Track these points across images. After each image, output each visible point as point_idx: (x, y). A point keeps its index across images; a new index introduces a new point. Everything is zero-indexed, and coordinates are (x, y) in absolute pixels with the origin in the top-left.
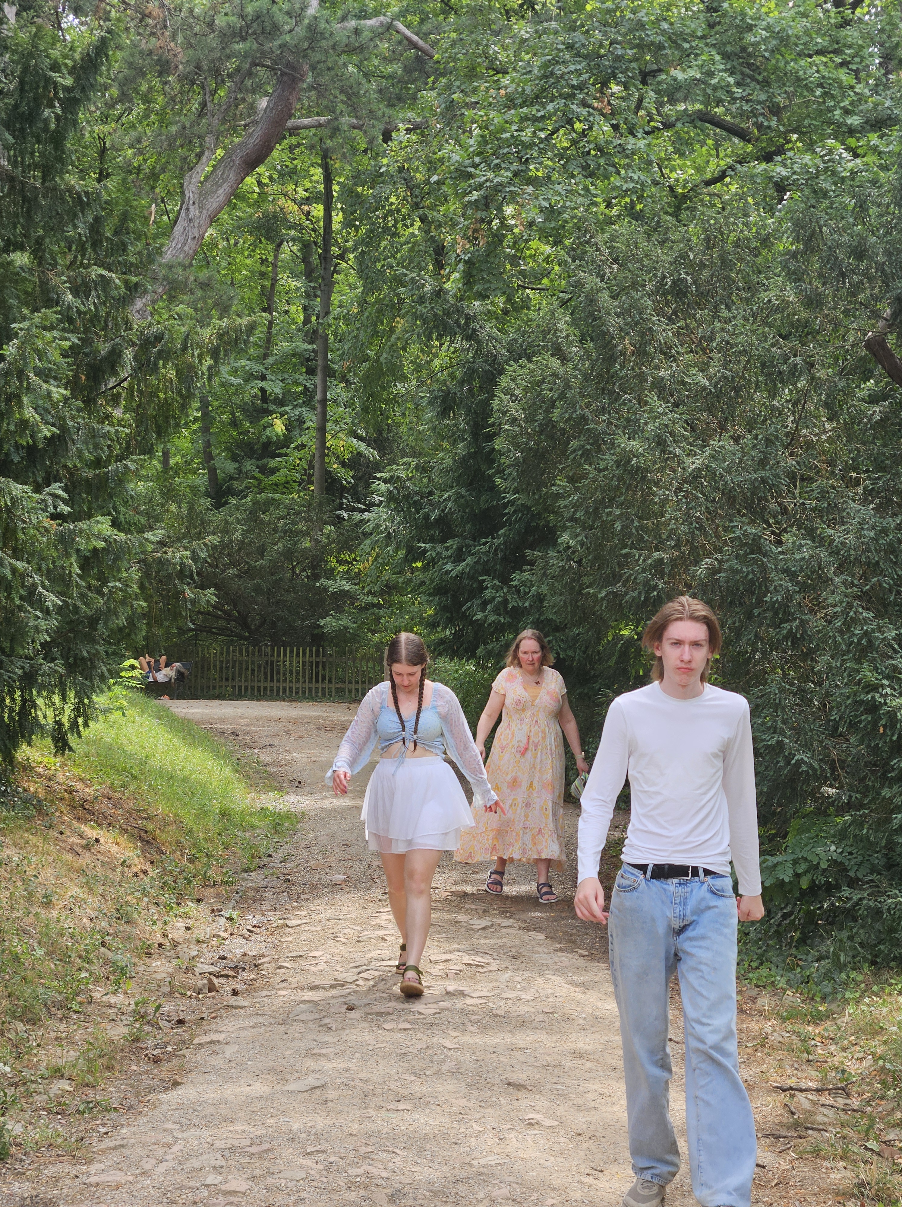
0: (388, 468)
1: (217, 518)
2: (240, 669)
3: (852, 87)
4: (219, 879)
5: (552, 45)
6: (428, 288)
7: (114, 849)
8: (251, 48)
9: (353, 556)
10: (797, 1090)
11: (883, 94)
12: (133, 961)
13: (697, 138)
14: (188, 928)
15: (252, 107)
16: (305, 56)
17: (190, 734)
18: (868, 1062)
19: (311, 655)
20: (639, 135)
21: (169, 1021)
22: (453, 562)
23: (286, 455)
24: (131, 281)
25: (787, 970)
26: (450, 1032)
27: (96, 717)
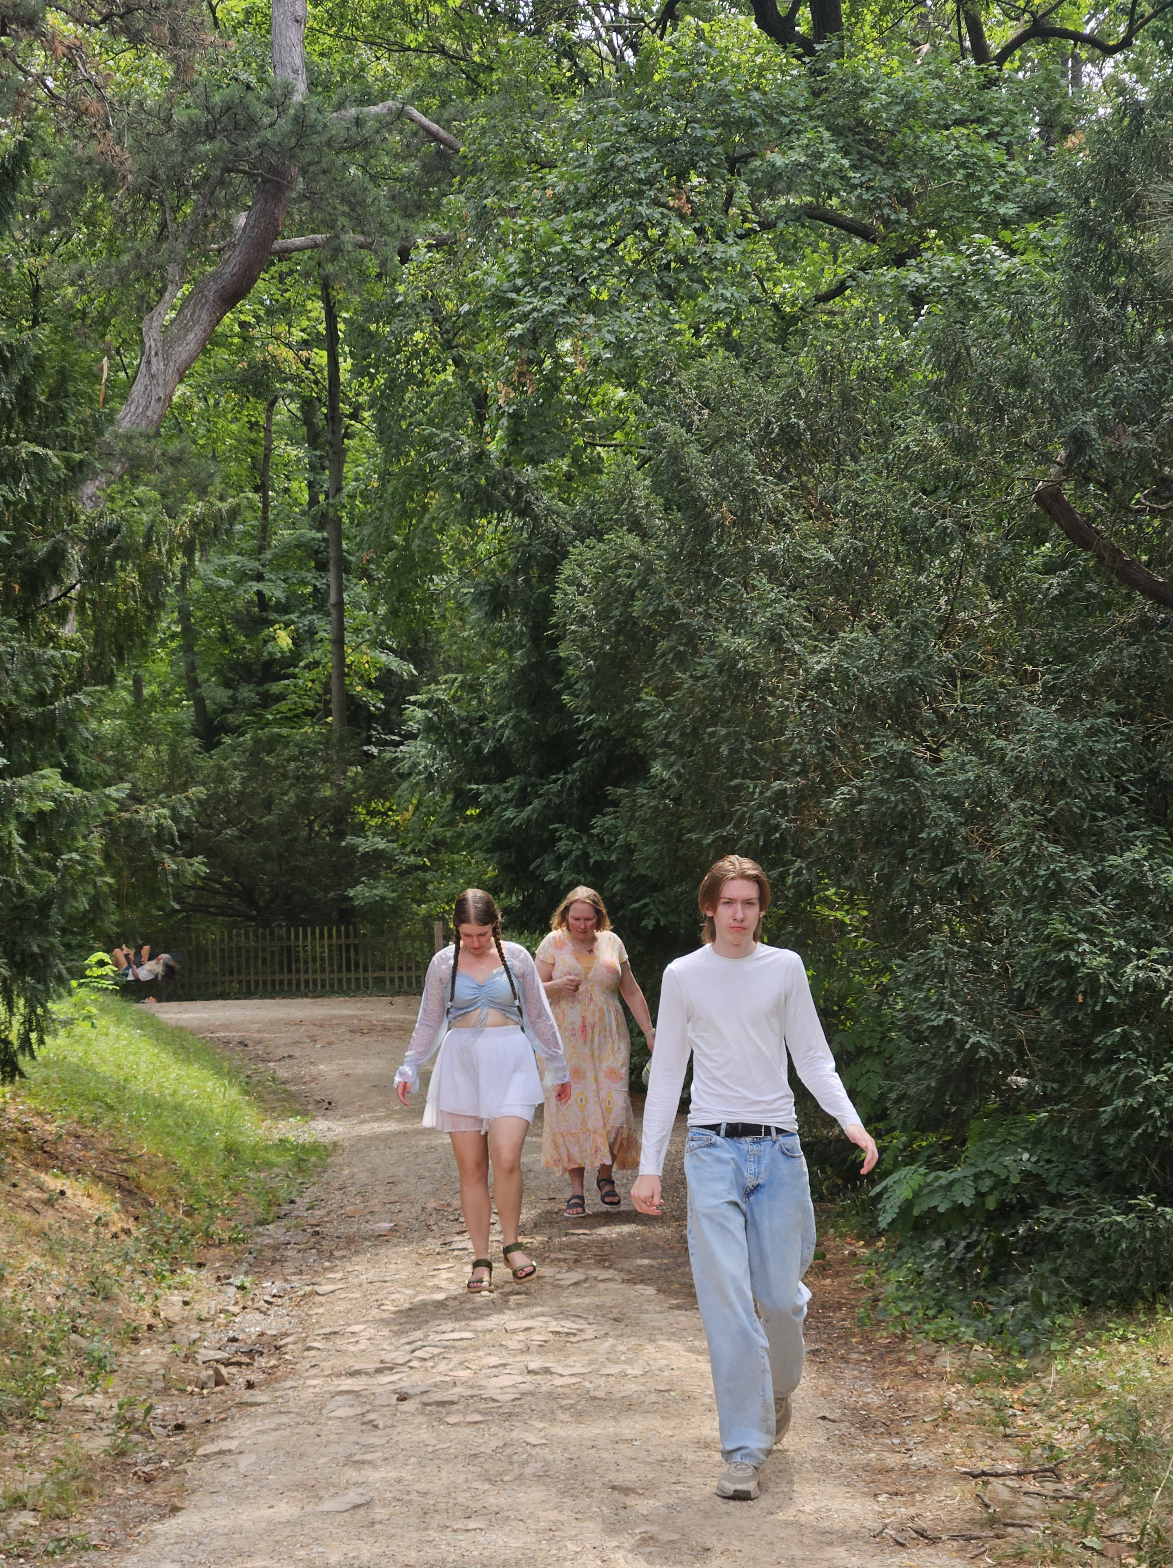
0: (425, 688)
1: (207, 763)
2: (248, 958)
3: (1003, 166)
4: (226, 1236)
5: (611, 127)
6: (466, 450)
7: (86, 1203)
8: (221, 149)
9: (388, 804)
10: (991, 1475)
11: (1044, 172)
12: (114, 1349)
13: (807, 241)
14: (186, 1303)
15: (228, 226)
16: (292, 157)
17: (183, 1047)
18: (1084, 1432)
19: (339, 937)
20: (730, 240)
21: (165, 1427)
22: (516, 807)
23: (294, 676)
24: (74, 459)
25: (973, 1318)
26: (534, 1423)
27: (55, 1030)
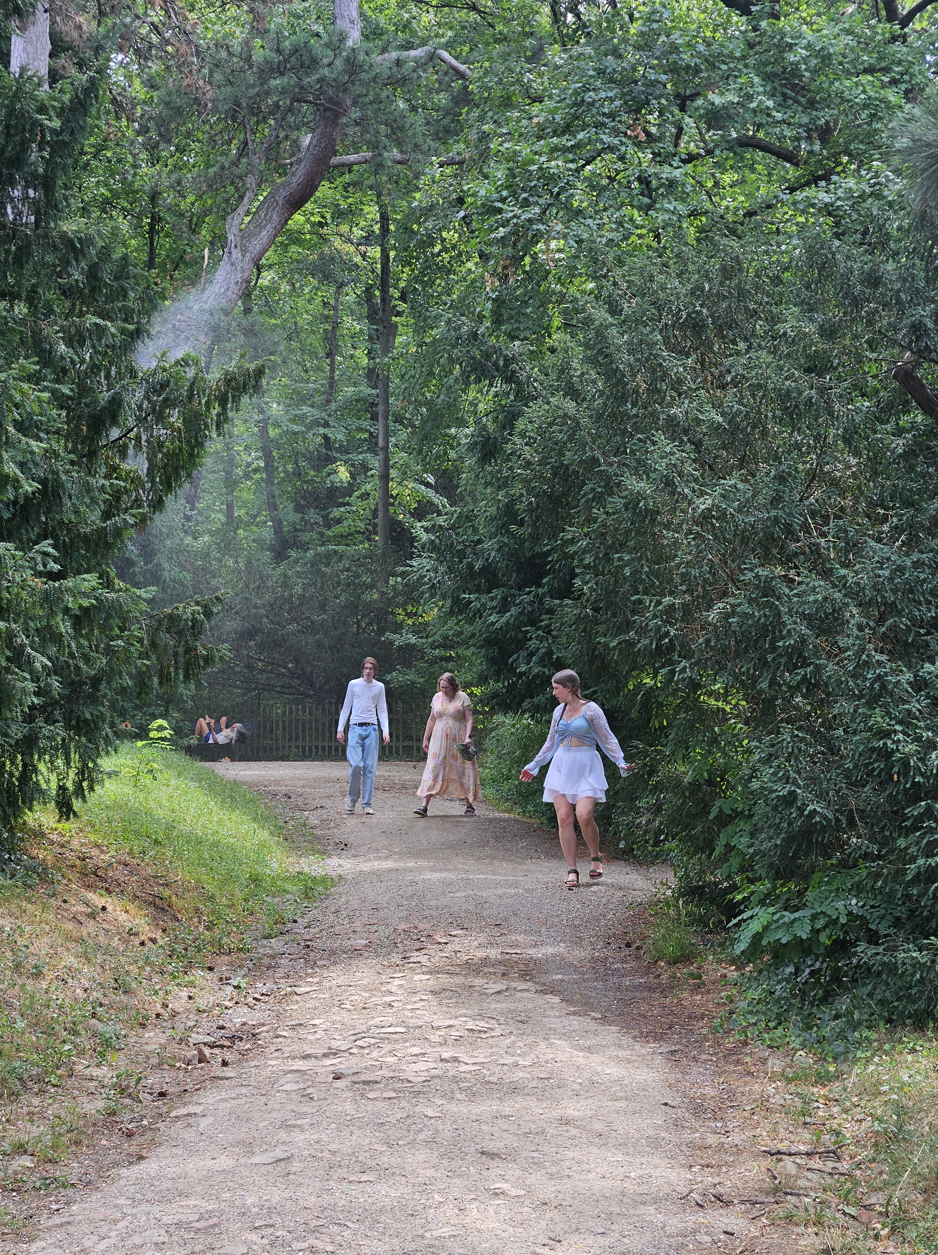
0: (429, 517)
1: (276, 572)
2: (304, 729)
3: (901, 107)
4: (234, 947)
5: (583, 71)
6: (465, 329)
7: (123, 917)
8: (289, 83)
10: (785, 1154)
12: (125, 1032)
14: (191, 998)
15: (296, 144)
16: (345, 91)
18: (866, 1123)
20: (675, 164)
21: (151, 1094)
22: (498, 613)
23: (348, 504)
24: (128, 329)
25: (802, 1030)
26: (436, 1100)
27: (103, 780)
